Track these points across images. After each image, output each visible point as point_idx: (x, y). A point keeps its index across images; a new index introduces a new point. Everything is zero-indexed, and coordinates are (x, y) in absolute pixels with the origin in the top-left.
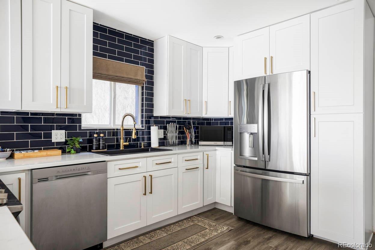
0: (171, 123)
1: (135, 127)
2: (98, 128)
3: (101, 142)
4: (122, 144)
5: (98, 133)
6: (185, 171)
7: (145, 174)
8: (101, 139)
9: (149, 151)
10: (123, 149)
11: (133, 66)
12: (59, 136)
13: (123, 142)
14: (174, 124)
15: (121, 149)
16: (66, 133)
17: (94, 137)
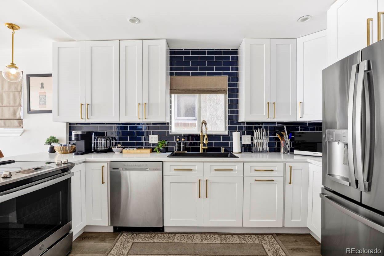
0: (259, 129)
1: (206, 133)
2: (183, 134)
3: (181, 145)
4: (202, 148)
5: (185, 138)
6: (254, 181)
7: (201, 178)
8: (182, 143)
9: (228, 156)
10: (202, 152)
11: (215, 78)
12: (154, 139)
13: (202, 146)
14: (260, 130)
15: (201, 152)
16: (158, 137)
17: (182, 141)
